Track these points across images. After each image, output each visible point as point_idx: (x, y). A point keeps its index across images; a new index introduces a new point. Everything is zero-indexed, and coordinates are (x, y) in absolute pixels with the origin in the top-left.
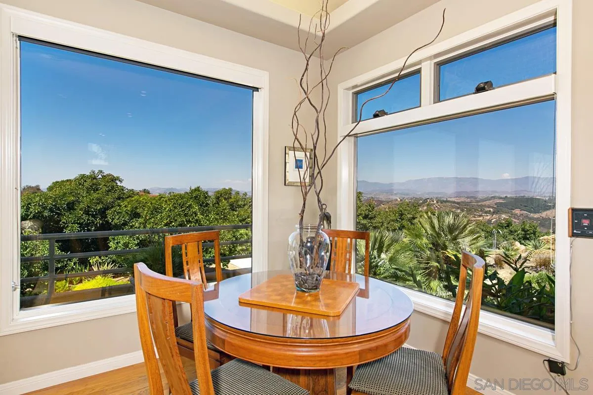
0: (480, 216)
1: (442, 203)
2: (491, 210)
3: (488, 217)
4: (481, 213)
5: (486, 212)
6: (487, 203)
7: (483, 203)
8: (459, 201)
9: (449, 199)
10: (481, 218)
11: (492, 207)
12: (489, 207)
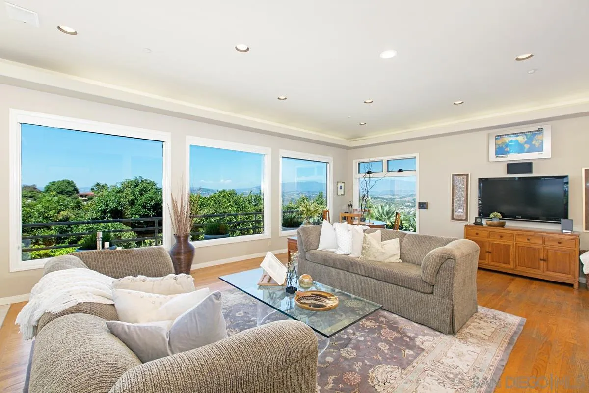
0: (402, 209)
1: (374, 199)
2: (410, 204)
3: (408, 210)
4: (402, 207)
5: (407, 206)
6: (407, 199)
7: (405, 199)
8: (387, 198)
9: (380, 196)
10: (403, 211)
11: (411, 202)
12: (409, 202)
